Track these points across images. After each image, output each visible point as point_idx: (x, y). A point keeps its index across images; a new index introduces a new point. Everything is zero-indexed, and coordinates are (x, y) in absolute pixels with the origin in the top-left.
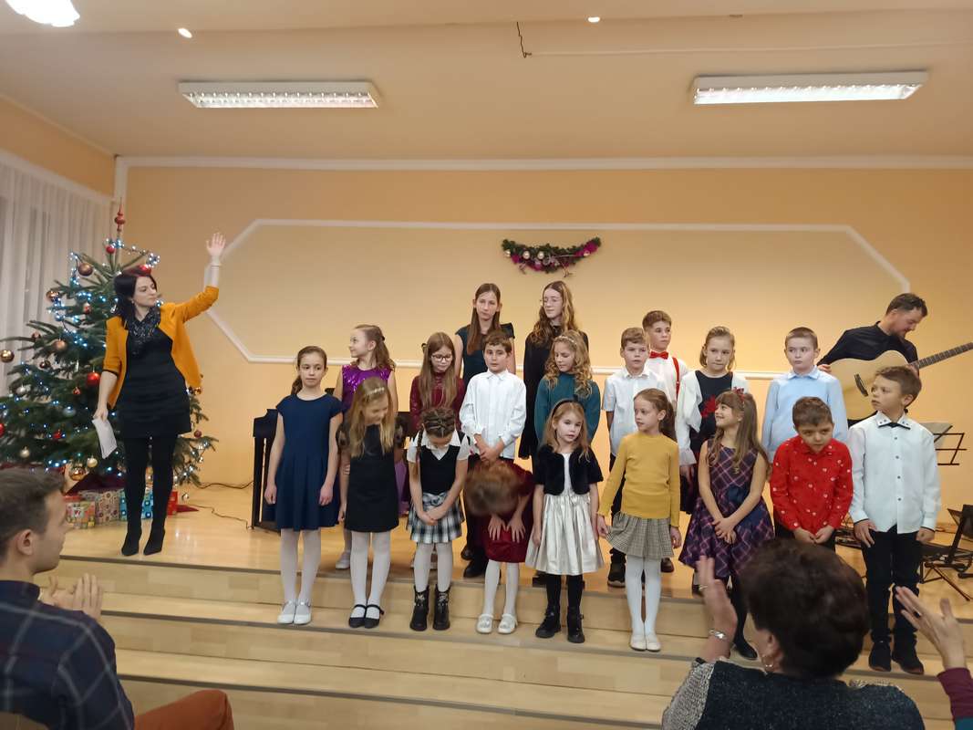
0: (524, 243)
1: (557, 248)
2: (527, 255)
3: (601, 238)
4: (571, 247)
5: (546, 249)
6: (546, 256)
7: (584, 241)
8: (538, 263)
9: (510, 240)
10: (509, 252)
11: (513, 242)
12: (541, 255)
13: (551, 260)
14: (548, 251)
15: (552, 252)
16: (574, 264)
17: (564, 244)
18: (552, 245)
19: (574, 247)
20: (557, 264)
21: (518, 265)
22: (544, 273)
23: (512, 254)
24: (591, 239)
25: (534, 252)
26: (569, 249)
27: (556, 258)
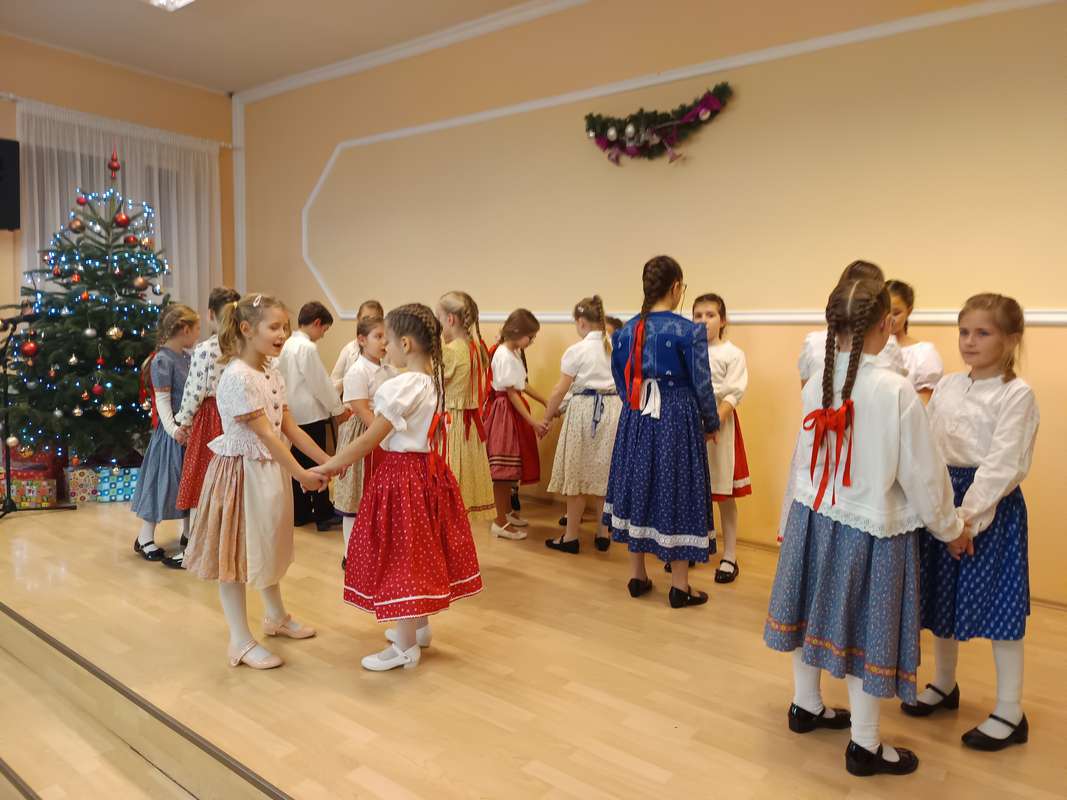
0: (611, 115)
1: (655, 112)
2: (612, 133)
3: (731, 83)
4: (676, 107)
5: (643, 119)
6: (637, 131)
7: (700, 95)
8: (630, 144)
9: (595, 115)
10: (592, 134)
11: (599, 116)
12: (630, 129)
13: (643, 137)
14: (640, 121)
16: (687, 138)
17: (666, 105)
18: (649, 109)
19: (683, 107)
20: (655, 140)
21: (608, 152)
22: (646, 160)
23: (596, 136)
24: (712, 89)
25: (621, 126)
26: (674, 112)
27: (655, 132)
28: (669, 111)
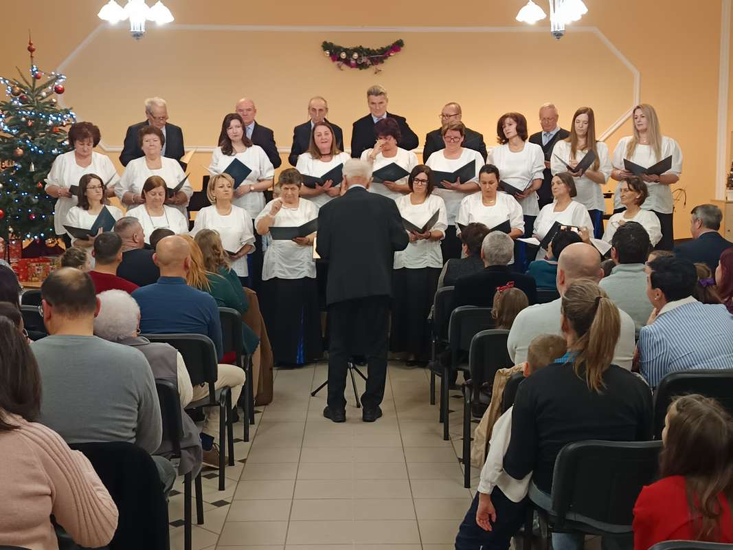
0: (341, 45)
1: (368, 49)
2: (343, 55)
3: (404, 40)
4: (379, 48)
5: (359, 50)
6: (360, 56)
7: (390, 43)
8: (353, 62)
9: (328, 42)
10: (328, 53)
11: (331, 44)
12: (356, 55)
13: (364, 59)
14: (361, 52)
15: (365, 53)
16: (383, 62)
17: (375, 46)
18: (365, 46)
19: (382, 48)
20: (369, 62)
21: (337, 63)
22: (358, 69)
23: (330, 54)
24: (396, 41)
25: (349, 52)
26: (377, 50)
27: (369, 59)
28: (375, 49)
